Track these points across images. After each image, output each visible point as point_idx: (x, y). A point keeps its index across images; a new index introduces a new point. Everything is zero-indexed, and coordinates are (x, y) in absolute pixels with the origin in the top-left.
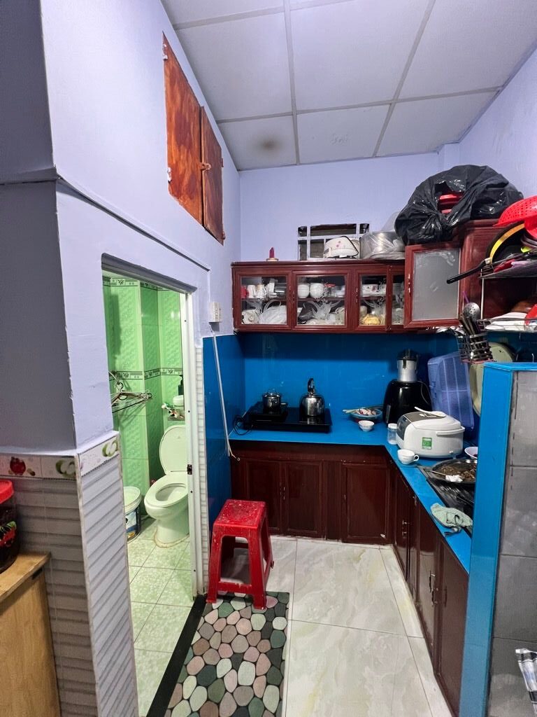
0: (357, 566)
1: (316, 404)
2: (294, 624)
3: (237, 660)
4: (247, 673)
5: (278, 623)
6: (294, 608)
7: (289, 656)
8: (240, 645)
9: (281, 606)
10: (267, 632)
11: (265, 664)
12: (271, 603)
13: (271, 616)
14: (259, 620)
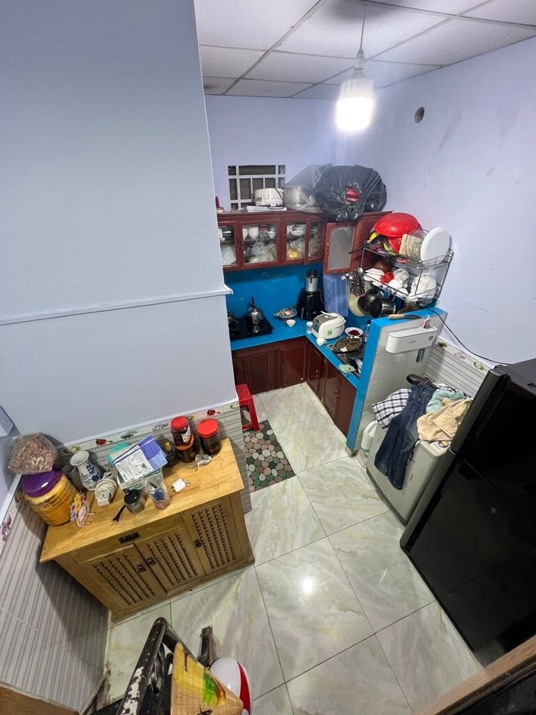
0: (293, 397)
1: (258, 315)
2: (276, 429)
3: (260, 451)
4: (266, 453)
5: (269, 433)
6: (274, 425)
7: (280, 440)
8: (257, 447)
9: (267, 426)
10: (266, 437)
11: (271, 447)
12: (262, 427)
13: (264, 431)
14: (260, 435)
